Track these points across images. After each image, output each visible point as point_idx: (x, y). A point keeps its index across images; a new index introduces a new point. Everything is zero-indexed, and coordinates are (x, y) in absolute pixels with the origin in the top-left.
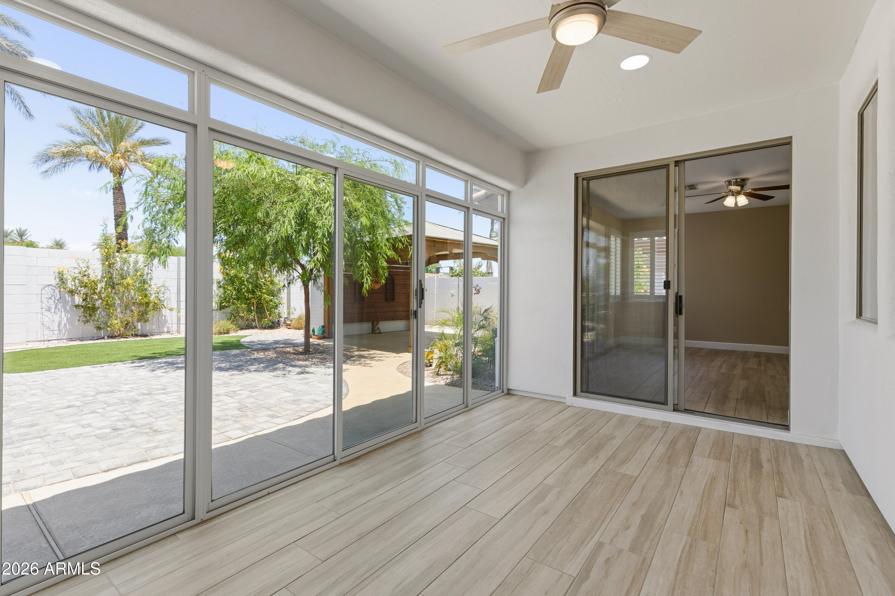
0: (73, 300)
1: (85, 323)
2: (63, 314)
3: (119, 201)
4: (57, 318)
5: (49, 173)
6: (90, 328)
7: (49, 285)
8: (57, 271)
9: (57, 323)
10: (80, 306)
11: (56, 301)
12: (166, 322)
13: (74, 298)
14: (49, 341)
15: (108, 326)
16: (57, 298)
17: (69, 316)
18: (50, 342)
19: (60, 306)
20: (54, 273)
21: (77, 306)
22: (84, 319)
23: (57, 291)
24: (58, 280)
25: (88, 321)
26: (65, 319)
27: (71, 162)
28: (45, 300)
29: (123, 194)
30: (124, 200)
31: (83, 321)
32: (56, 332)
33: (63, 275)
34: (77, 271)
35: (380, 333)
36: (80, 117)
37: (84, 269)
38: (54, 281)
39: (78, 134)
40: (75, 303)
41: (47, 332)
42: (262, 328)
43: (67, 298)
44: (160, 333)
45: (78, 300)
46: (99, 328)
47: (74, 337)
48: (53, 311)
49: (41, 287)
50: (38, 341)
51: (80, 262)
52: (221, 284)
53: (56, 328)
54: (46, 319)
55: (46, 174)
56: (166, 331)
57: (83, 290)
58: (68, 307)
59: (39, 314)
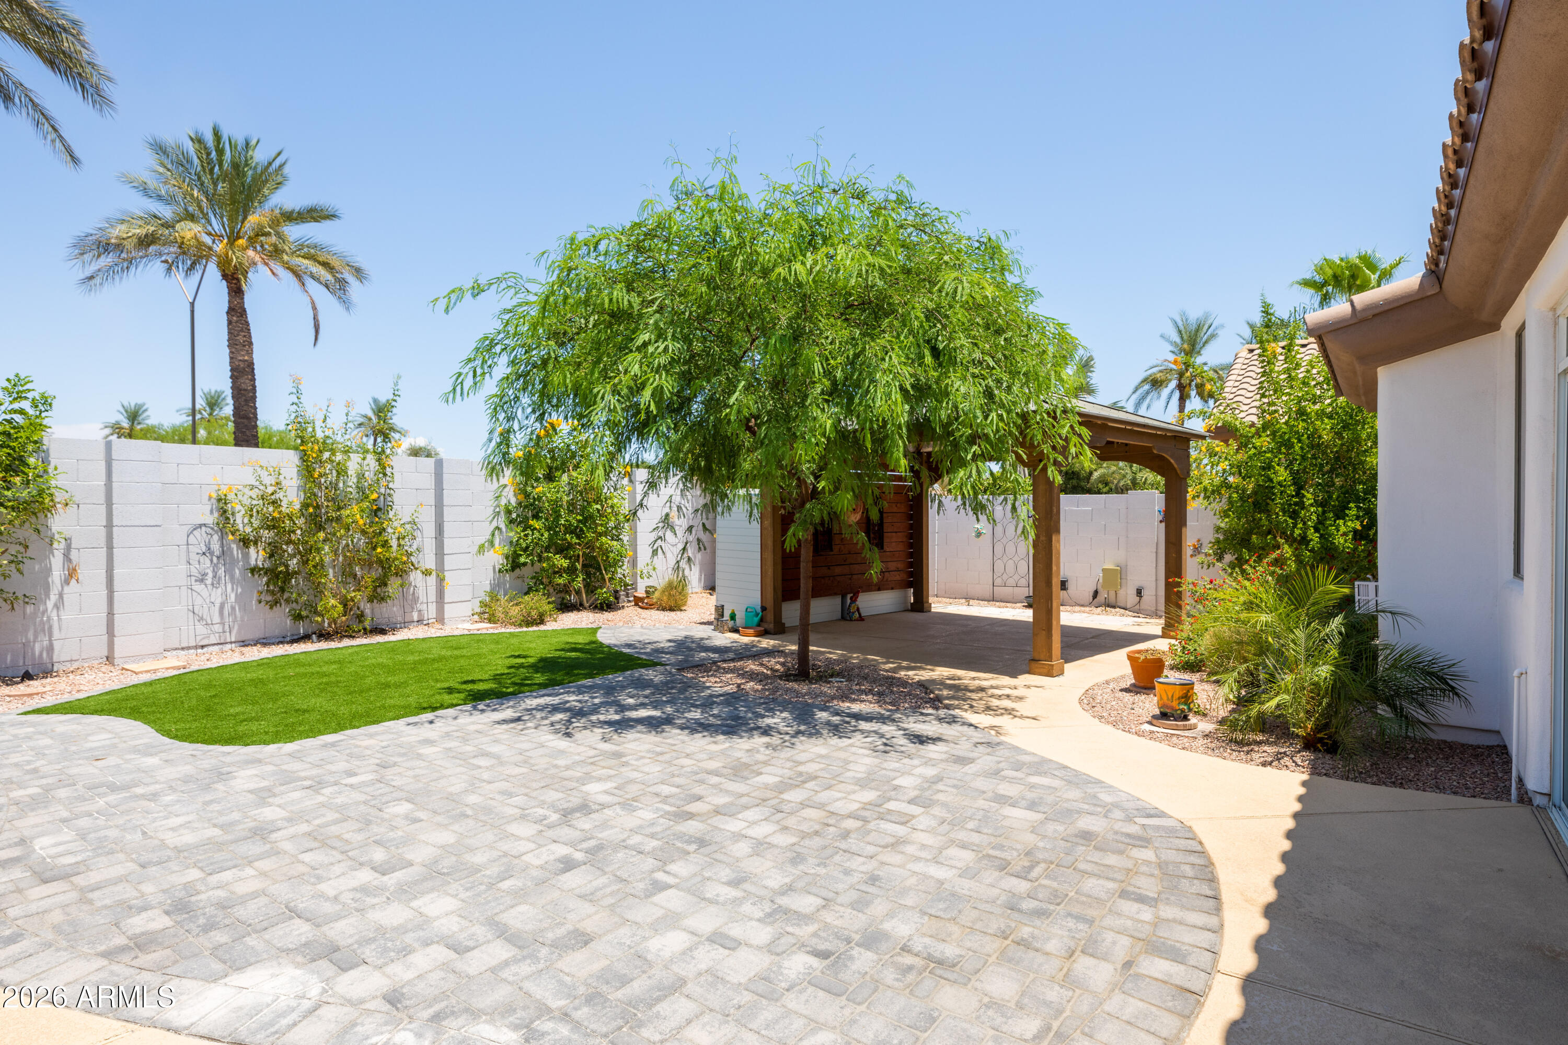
0: (246, 556)
1: (271, 608)
2: (229, 586)
3: (241, 339)
4: (217, 596)
5: (97, 280)
6: (280, 618)
7: (201, 526)
8: (214, 495)
9: (217, 605)
10: (260, 569)
11: (215, 560)
12: (415, 600)
13: (248, 553)
14: (203, 647)
15: (316, 613)
16: (217, 553)
17: (239, 590)
18: (205, 649)
19: (221, 572)
20: (210, 498)
21: (253, 570)
22: (269, 598)
23: (216, 537)
24: (216, 515)
25: (276, 602)
26: (233, 596)
27: (142, 257)
28: (194, 558)
29: (247, 324)
30: (250, 337)
31: (267, 602)
32: (218, 628)
33: (226, 503)
34: (254, 493)
35: (861, 619)
36: (166, 162)
37: (270, 490)
38: (211, 519)
39: (160, 198)
40: (248, 563)
41: (201, 629)
42: (596, 607)
43: (235, 552)
44: (406, 624)
45: (257, 556)
46: (298, 617)
47: (249, 636)
48: (209, 581)
49: (186, 529)
50: (183, 649)
51: (264, 474)
52: (514, 516)
53: (217, 619)
54: (198, 601)
55: (92, 282)
56: (416, 618)
57: (266, 534)
58: (237, 571)
59: (184, 589)
